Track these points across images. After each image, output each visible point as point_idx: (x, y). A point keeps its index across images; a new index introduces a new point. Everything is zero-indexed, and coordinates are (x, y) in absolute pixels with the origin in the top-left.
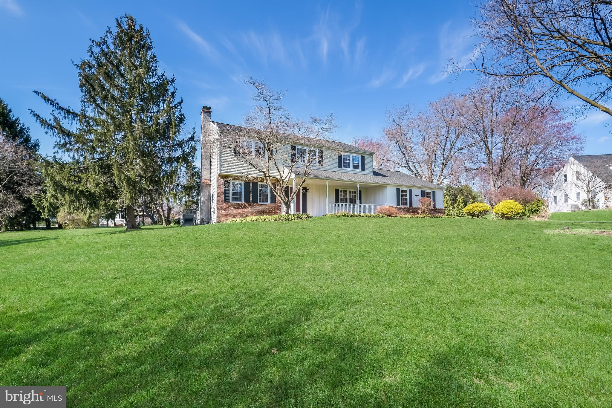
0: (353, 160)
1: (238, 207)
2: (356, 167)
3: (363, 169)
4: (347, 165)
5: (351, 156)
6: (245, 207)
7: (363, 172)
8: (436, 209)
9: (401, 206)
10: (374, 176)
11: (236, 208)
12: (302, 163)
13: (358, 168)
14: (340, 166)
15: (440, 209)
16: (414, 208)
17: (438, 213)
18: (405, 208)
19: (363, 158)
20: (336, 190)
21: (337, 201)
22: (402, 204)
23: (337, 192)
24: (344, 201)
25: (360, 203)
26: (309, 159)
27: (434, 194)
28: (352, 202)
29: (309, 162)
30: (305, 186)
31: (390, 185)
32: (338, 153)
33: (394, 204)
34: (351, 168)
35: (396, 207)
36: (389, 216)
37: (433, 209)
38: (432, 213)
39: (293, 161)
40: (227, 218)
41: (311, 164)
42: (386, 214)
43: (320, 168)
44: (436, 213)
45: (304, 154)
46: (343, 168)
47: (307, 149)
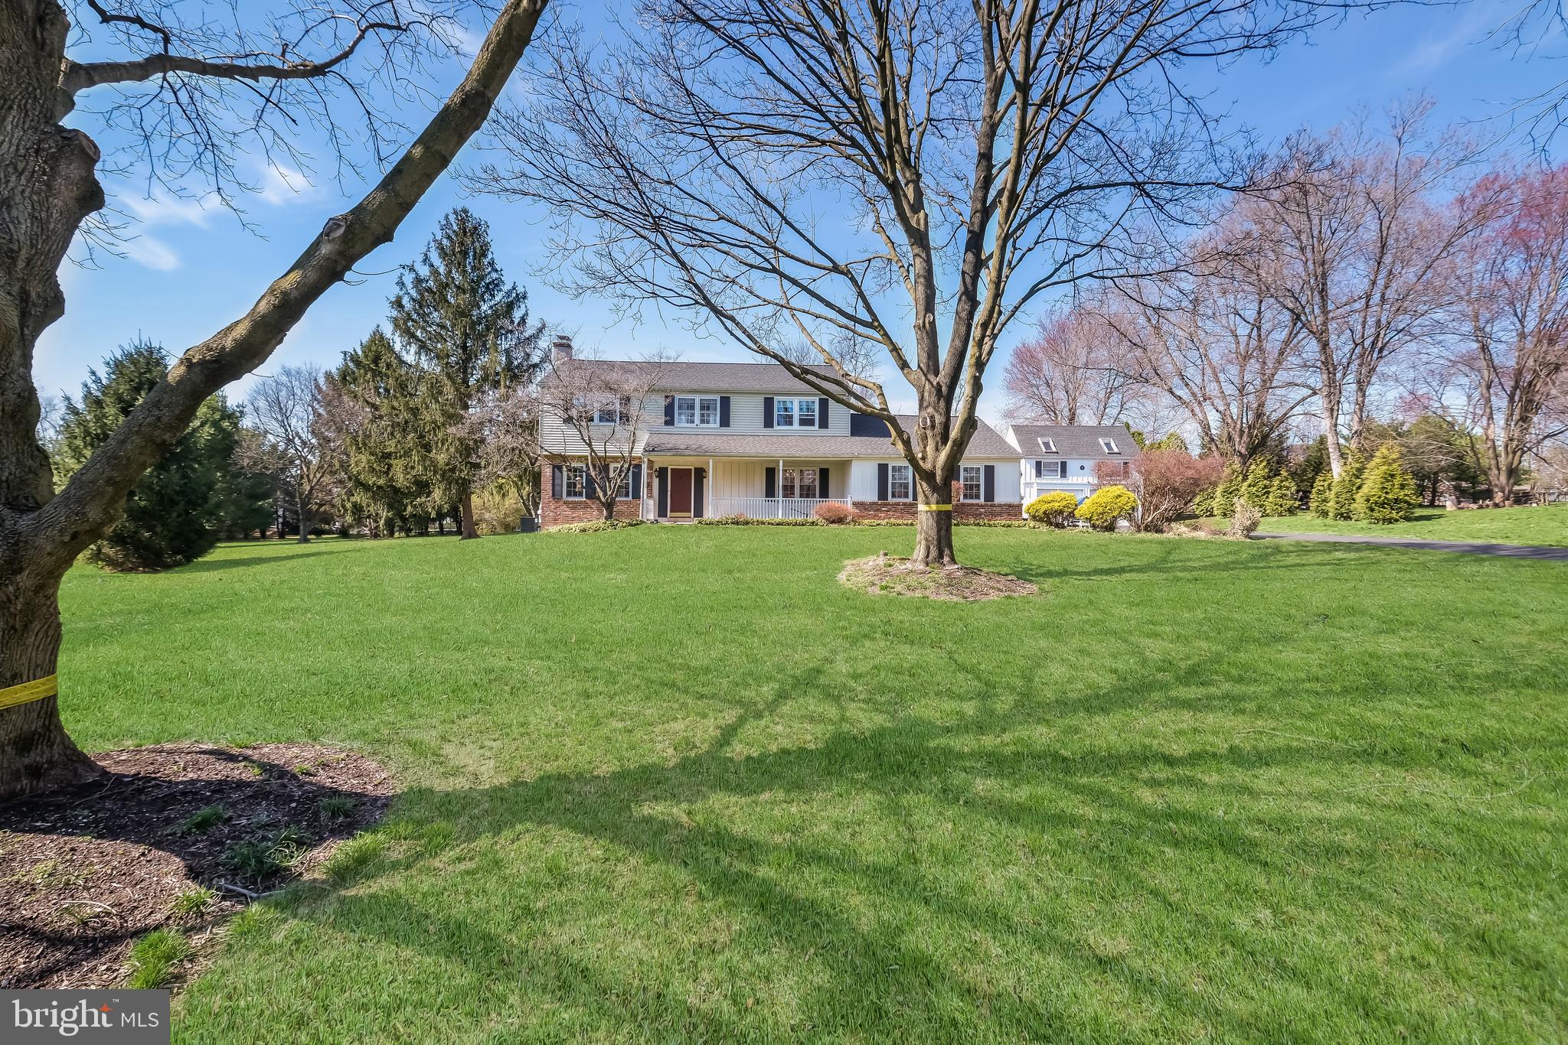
0: (801, 410)
1: (574, 506)
2: (806, 422)
3: (824, 424)
4: (785, 420)
5: (796, 401)
6: (586, 506)
7: (823, 432)
8: (994, 506)
9: (890, 500)
10: (853, 438)
11: (571, 508)
12: (690, 425)
13: (813, 425)
14: (768, 423)
15: (1005, 505)
17: (1000, 514)
18: (898, 504)
19: (824, 405)
20: (768, 470)
21: (770, 492)
22: (893, 496)
23: (771, 473)
24: (789, 491)
25: (824, 494)
26: (702, 415)
27: (990, 471)
28: (807, 492)
29: (703, 421)
30: (699, 466)
31: (858, 458)
32: (766, 399)
33: (871, 496)
34: (796, 425)
35: (874, 503)
36: (833, 522)
37: (982, 506)
38: (980, 514)
39: (670, 422)
40: (556, 524)
41: (705, 425)
42: (827, 520)
43: (725, 430)
44: (994, 515)
45: (692, 407)
46: (776, 427)
47: (698, 398)
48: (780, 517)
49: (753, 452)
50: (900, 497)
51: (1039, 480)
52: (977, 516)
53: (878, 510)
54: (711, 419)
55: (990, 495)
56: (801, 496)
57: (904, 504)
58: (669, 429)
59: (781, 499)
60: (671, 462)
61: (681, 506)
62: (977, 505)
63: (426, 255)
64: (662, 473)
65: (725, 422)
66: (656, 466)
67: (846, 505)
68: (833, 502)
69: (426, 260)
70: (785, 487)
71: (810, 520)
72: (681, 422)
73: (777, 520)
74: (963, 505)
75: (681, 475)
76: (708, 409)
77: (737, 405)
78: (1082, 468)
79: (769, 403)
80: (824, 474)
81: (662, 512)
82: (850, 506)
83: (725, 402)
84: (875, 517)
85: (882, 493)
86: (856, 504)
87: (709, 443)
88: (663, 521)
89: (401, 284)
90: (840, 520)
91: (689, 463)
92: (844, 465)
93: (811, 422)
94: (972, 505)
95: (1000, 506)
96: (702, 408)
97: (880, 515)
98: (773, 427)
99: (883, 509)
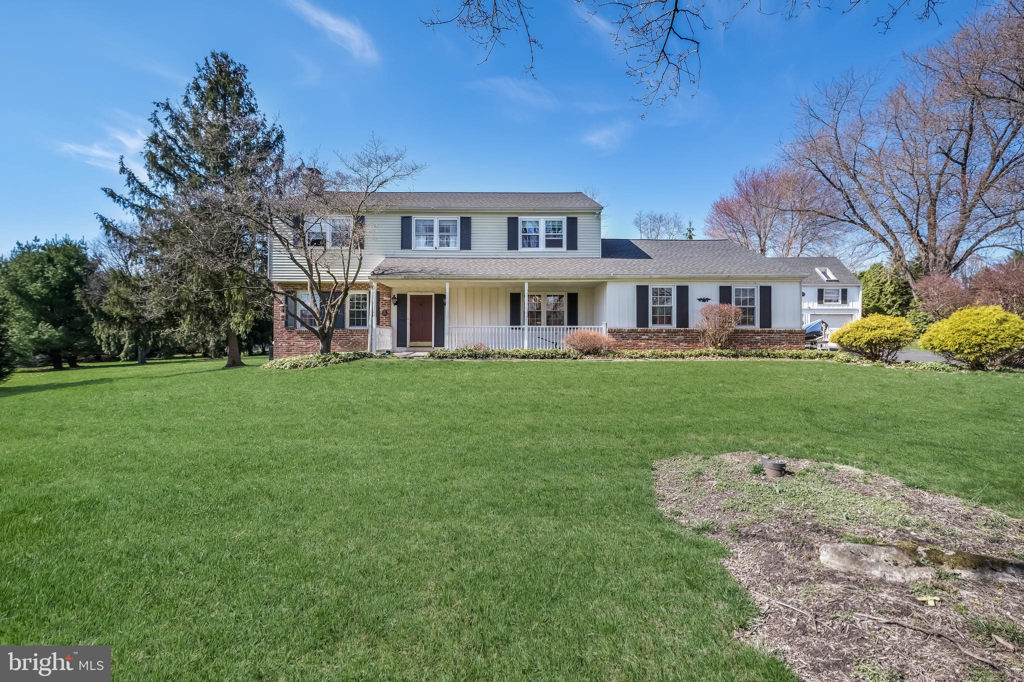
0: (547, 230)
1: (308, 336)
2: (550, 243)
3: (572, 244)
4: (531, 241)
5: (542, 221)
7: (572, 253)
8: (771, 332)
9: (651, 327)
10: (605, 260)
12: (428, 248)
13: (561, 246)
14: (512, 245)
15: (785, 332)
16: (692, 331)
17: (779, 342)
18: (660, 331)
19: (572, 223)
20: (512, 295)
21: (515, 319)
22: (654, 322)
23: (515, 299)
24: (535, 317)
25: (573, 320)
26: (442, 237)
27: (766, 292)
28: (554, 319)
29: (441, 245)
30: (439, 292)
31: (614, 279)
32: (509, 219)
33: (629, 323)
34: (542, 247)
35: (632, 331)
36: (588, 353)
37: (758, 333)
38: (756, 343)
39: (406, 243)
40: (289, 355)
41: (445, 248)
42: (581, 351)
43: (465, 253)
44: (772, 342)
45: (431, 230)
46: (521, 249)
47: (436, 220)
48: (526, 347)
49: (495, 274)
50: (662, 323)
52: (753, 344)
53: (637, 338)
54: (452, 240)
55: (766, 320)
56: (548, 323)
57: (668, 331)
58: (406, 253)
59: (526, 326)
61: (420, 335)
62: (753, 331)
63: (186, 97)
64: (401, 300)
65: (466, 244)
66: (395, 293)
67: (601, 332)
68: (583, 330)
69: (187, 102)
70: (531, 314)
71: (561, 351)
72: (419, 243)
73: (523, 352)
74: (736, 331)
75: (421, 302)
76: (448, 231)
77: (479, 225)
79: (513, 223)
80: (573, 299)
81: (401, 342)
82: (604, 334)
83: (466, 223)
84: (633, 347)
85: (642, 320)
86: (611, 332)
87: (446, 266)
88: (402, 353)
89: (156, 122)
90: (595, 351)
91: (427, 288)
92: (595, 289)
93: (558, 244)
94: (747, 331)
95: (779, 332)
96: (442, 230)
97: (640, 344)
98: (517, 249)
99: (644, 337)
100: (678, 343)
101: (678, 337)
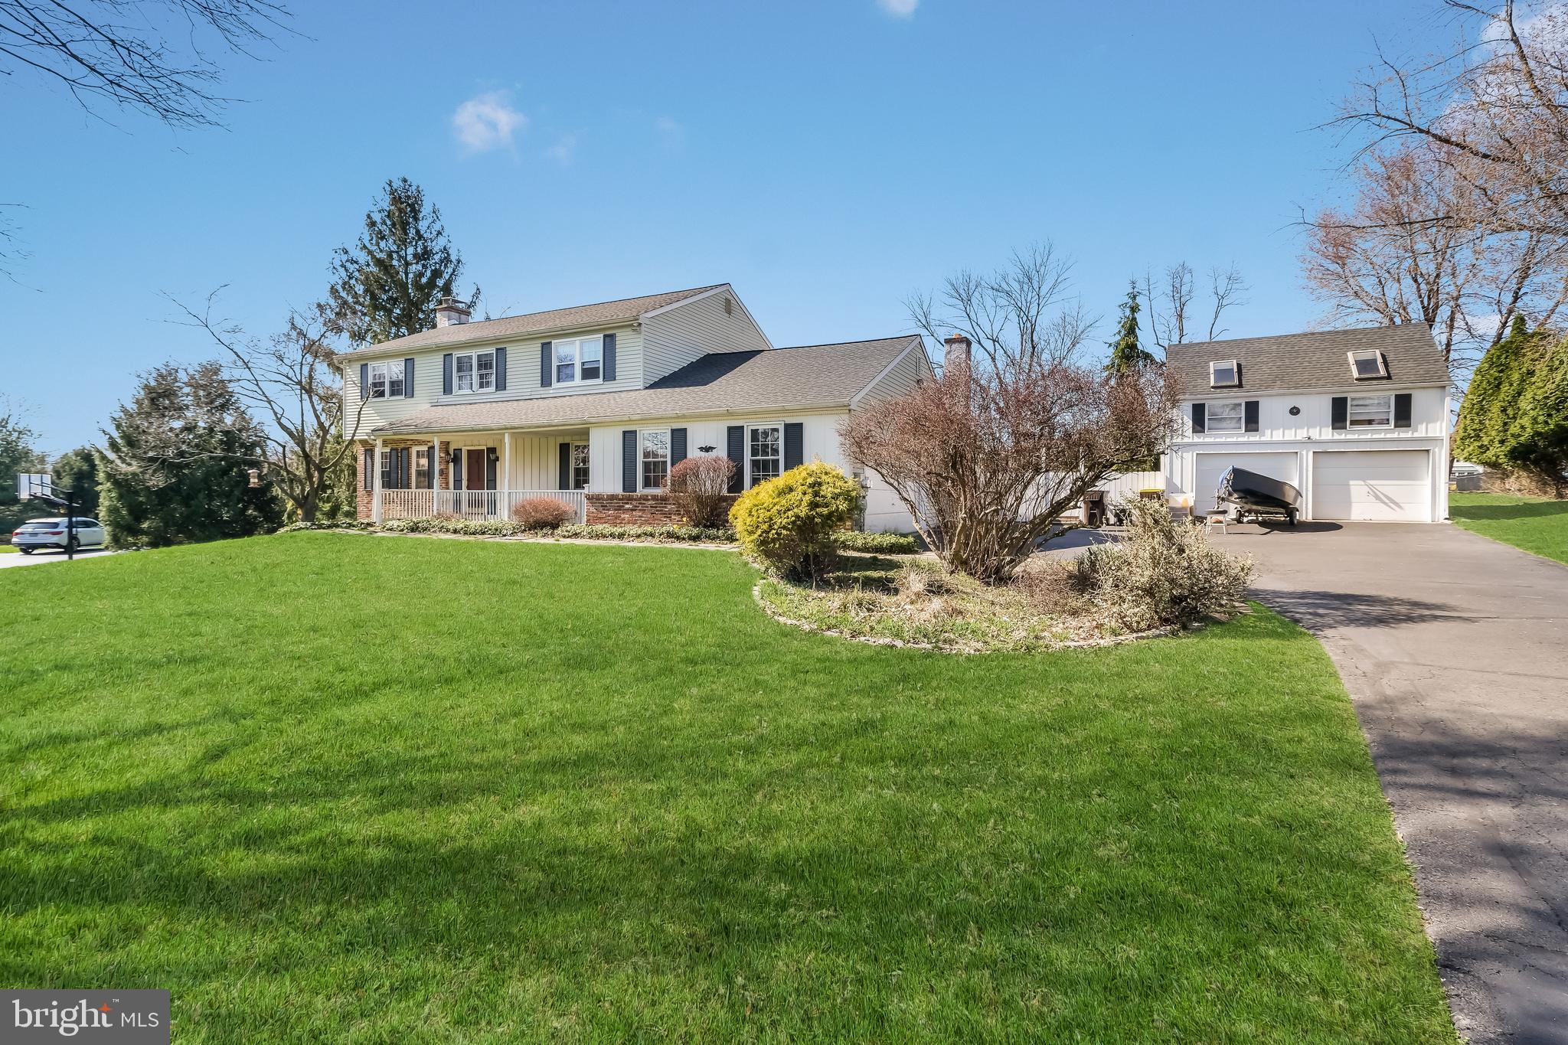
0: (583, 355)
3: (611, 374)
4: (570, 373)
5: (578, 343)
7: (606, 386)
9: (640, 491)
12: (468, 392)
13: (598, 376)
14: (546, 382)
18: (649, 498)
19: (609, 342)
20: (562, 446)
21: (565, 479)
22: (644, 484)
23: (566, 452)
24: (582, 476)
26: (481, 376)
27: (796, 434)
30: (489, 444)
32: (543, 346)
33: (613, 486)
34: (578, 379)
39: (450, 389)
41: (483, 390)
43: (501, 394)
45: (471, 367)
46: (555, 384)
47: (474, 353)
50: (653, 485)
51: (1198, 439)
53: (619, 508)
54: (489, 381)
57: (655, 498)
58: (449, 398)
60: (465, 445)
64: (456, 457)
65: (501, 386)
66: (451, 448)
70: (577, 472)
72: (459, 388)
75: (475, 456)
76: (485, 367)
78: (1295, 411)
79: (546, 351)
82: (582, 501)
83: (501, 356)
84: (613, 520)
85: (629, 484)
86: (592, 499)
91: (480, 442)
93: (594, 374)
96: (479, 367)
97: (623, 516)
98: (550, 385)
99: (627, 506)
100: (668, 515)
101: (669, 507)
